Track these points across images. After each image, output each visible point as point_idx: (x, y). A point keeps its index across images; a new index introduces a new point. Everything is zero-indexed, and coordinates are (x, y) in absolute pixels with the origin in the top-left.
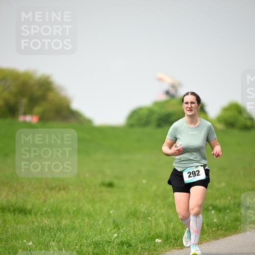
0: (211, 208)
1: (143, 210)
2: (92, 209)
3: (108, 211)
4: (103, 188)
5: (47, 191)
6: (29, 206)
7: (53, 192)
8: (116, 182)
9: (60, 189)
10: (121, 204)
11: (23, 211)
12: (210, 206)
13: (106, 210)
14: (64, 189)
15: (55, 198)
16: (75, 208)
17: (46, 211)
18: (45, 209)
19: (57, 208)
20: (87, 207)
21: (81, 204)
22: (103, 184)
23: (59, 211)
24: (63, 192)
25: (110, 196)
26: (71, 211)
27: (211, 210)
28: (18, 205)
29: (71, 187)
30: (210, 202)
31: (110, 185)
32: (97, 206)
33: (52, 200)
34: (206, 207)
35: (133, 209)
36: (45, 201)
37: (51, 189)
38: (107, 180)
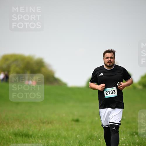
0: (135, 134)
1: (96, 135)
2: (66, 135)
3: (76, 135)
4: (73, 123)
5: (41, 124)
6: (31, 133)
7: (45, 125)
8: (80, 119)
9: (48, 123)
10: (83, 132)
11: (27, 136)
12: (134, 132)
13: (74, 134)
14: (51, 123)
15: (45, 128)
16: (57, 134)
17: (40, 136)
18: (39, 134)
19: (47, 134)
20: (64, 133)
21: (60, 132)
22: (73, 120)
23: (48, 136)
24: (50, 125)
25: (77, 127)
26: (54, 136)
27: (135, 135)
28: (24, 132)
29: (55, 122)
30: (134, 130)
31: (77, 121)
32: (70, 133)
33: (44, 130)
34: (132, 133)
35: (90, 135)
36: (40, 130)
37: (43, 123)
38: (75, 118)
